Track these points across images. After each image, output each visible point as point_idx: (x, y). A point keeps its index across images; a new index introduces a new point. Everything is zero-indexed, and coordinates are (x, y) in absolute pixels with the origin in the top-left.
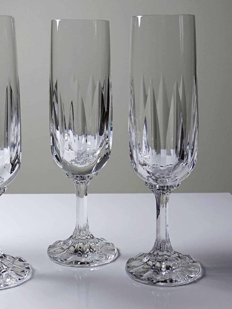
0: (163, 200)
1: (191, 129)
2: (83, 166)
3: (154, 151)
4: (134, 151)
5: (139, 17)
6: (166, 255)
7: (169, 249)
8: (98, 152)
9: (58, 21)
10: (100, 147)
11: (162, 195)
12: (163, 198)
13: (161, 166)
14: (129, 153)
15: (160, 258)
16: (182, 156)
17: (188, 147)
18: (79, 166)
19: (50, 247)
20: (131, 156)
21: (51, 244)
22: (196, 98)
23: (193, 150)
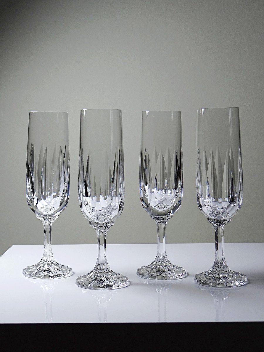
0: (220, 231)
1: (238, 182)
2: (162, 210)
3: (214, 199)
4: (201, 198)
5: (203, 109)
6: (223, 270)
7: (225, 267)
8: (174, 200)
9: (147, 112)
10: (175, 196)
11: (219, 227)
12: (220, 230)
13: (218, 208)
14: (197, 199)
15: (218, 272)
16: (232, 200)
17: (236, 195)
18: (159, 210)
19: (138, 270)
20: (198, 201)
21: (140, 268)
22: (241, 161)
23: (239, 196)
